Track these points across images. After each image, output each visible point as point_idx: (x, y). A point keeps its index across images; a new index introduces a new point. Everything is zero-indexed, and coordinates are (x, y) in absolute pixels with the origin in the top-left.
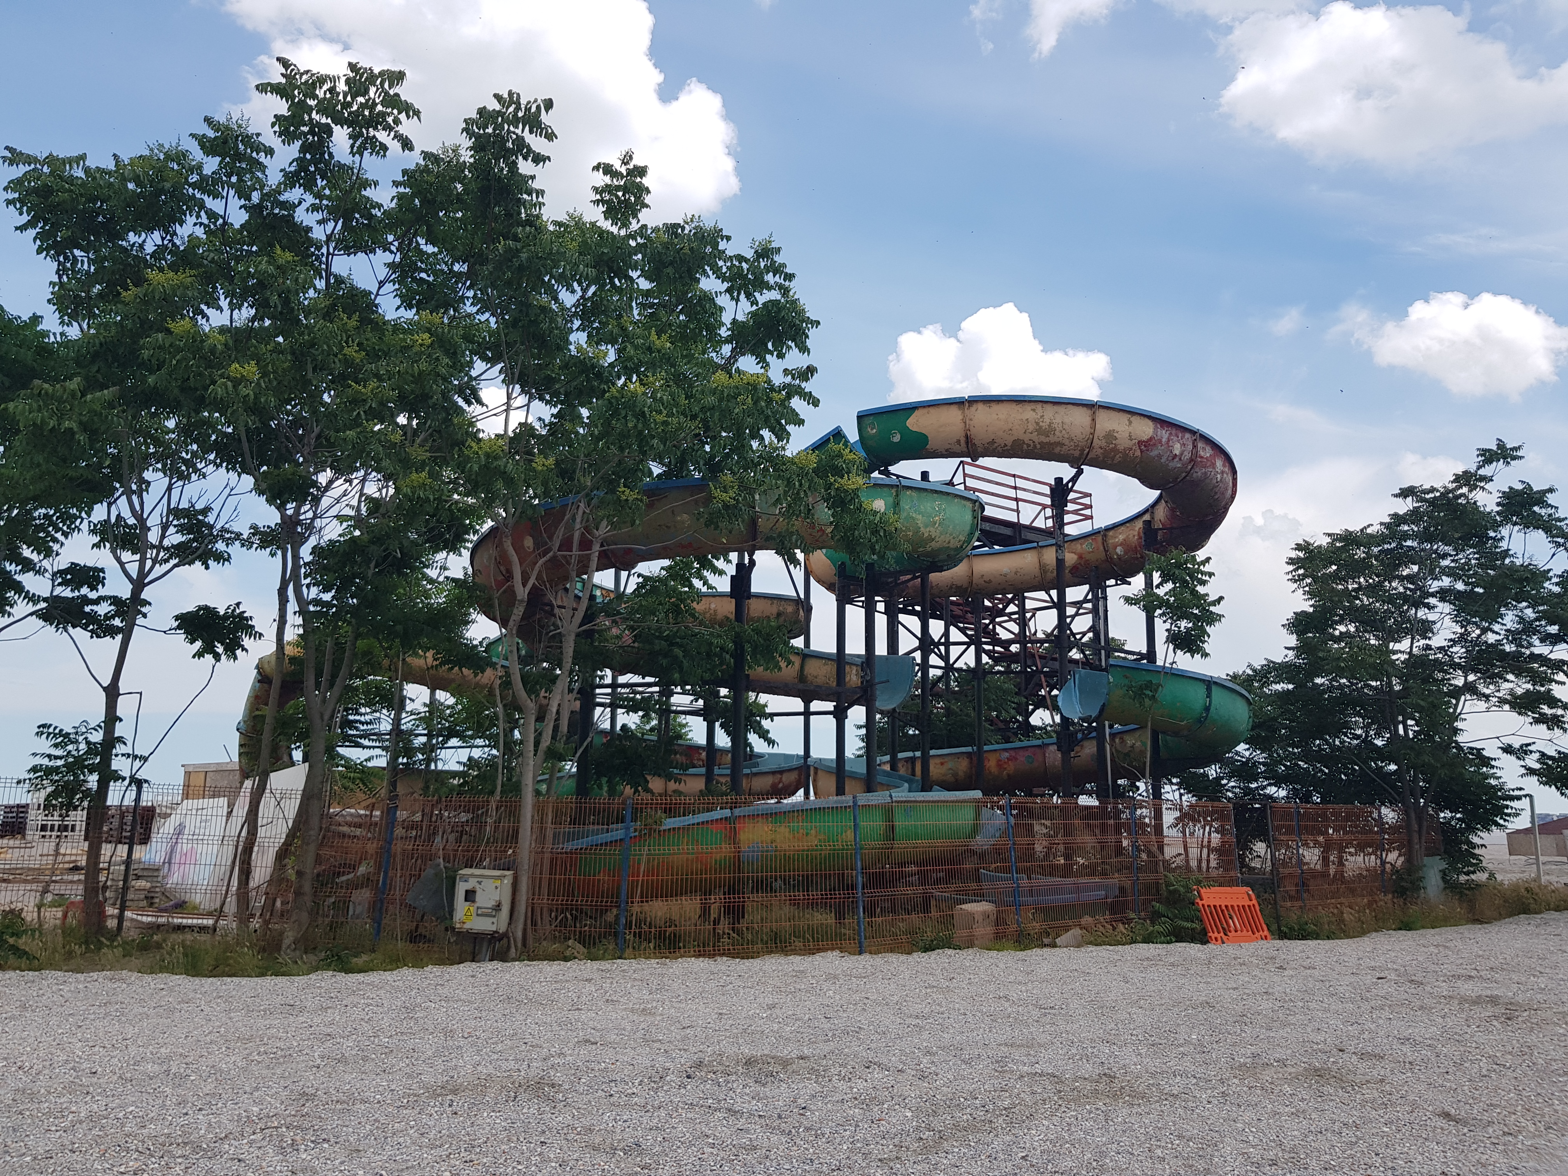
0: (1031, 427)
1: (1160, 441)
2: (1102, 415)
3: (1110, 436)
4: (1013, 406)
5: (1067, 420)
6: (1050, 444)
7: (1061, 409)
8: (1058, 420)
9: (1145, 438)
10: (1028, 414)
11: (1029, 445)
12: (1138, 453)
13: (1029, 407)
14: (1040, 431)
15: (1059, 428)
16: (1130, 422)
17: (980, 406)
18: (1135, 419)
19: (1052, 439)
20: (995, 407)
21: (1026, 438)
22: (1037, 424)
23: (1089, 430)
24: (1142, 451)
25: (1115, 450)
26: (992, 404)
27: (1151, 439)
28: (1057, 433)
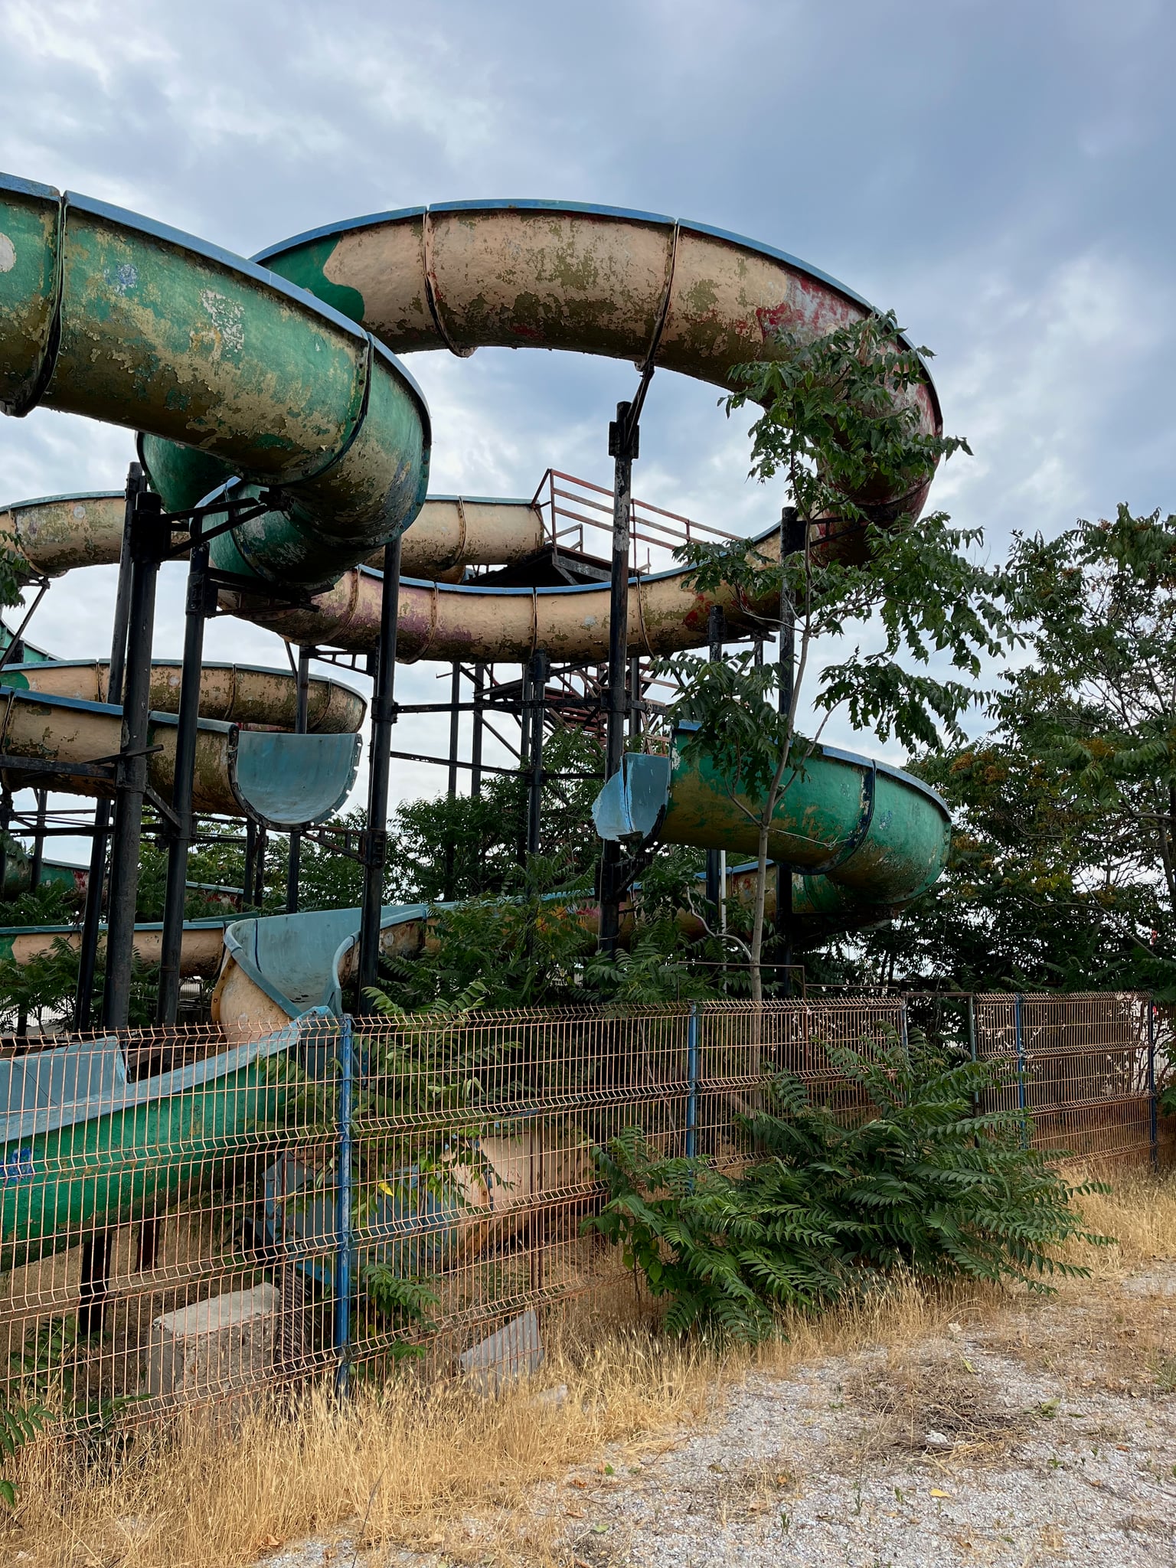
0: (549, 267)
1: (801, 316)
2: (688, 249)
3: (703, 291)
4: (516, 222)
5: (622, 253)
6: (589, 305)
7: (608, 231)
8: (601, 253)
9: (772, 303)
10: (543, 238)
11: (547, 308)
12: (758, 335)
13: (544, 225)
14: (568, 276)
15: (603, 269)
16: (743, 270)
17: (454, 224)
18: (752, 263)
19: (592, 294)
20: (483, 226)
21: (541, 290)
22: (561, 259)
23: (661, 277)
24: (764, 333)
25: (712, 323)
26: (477, 220)
27: (782, 308)
28: (600, 280)
